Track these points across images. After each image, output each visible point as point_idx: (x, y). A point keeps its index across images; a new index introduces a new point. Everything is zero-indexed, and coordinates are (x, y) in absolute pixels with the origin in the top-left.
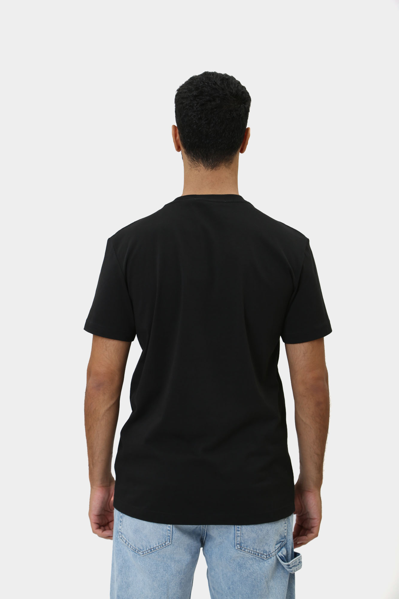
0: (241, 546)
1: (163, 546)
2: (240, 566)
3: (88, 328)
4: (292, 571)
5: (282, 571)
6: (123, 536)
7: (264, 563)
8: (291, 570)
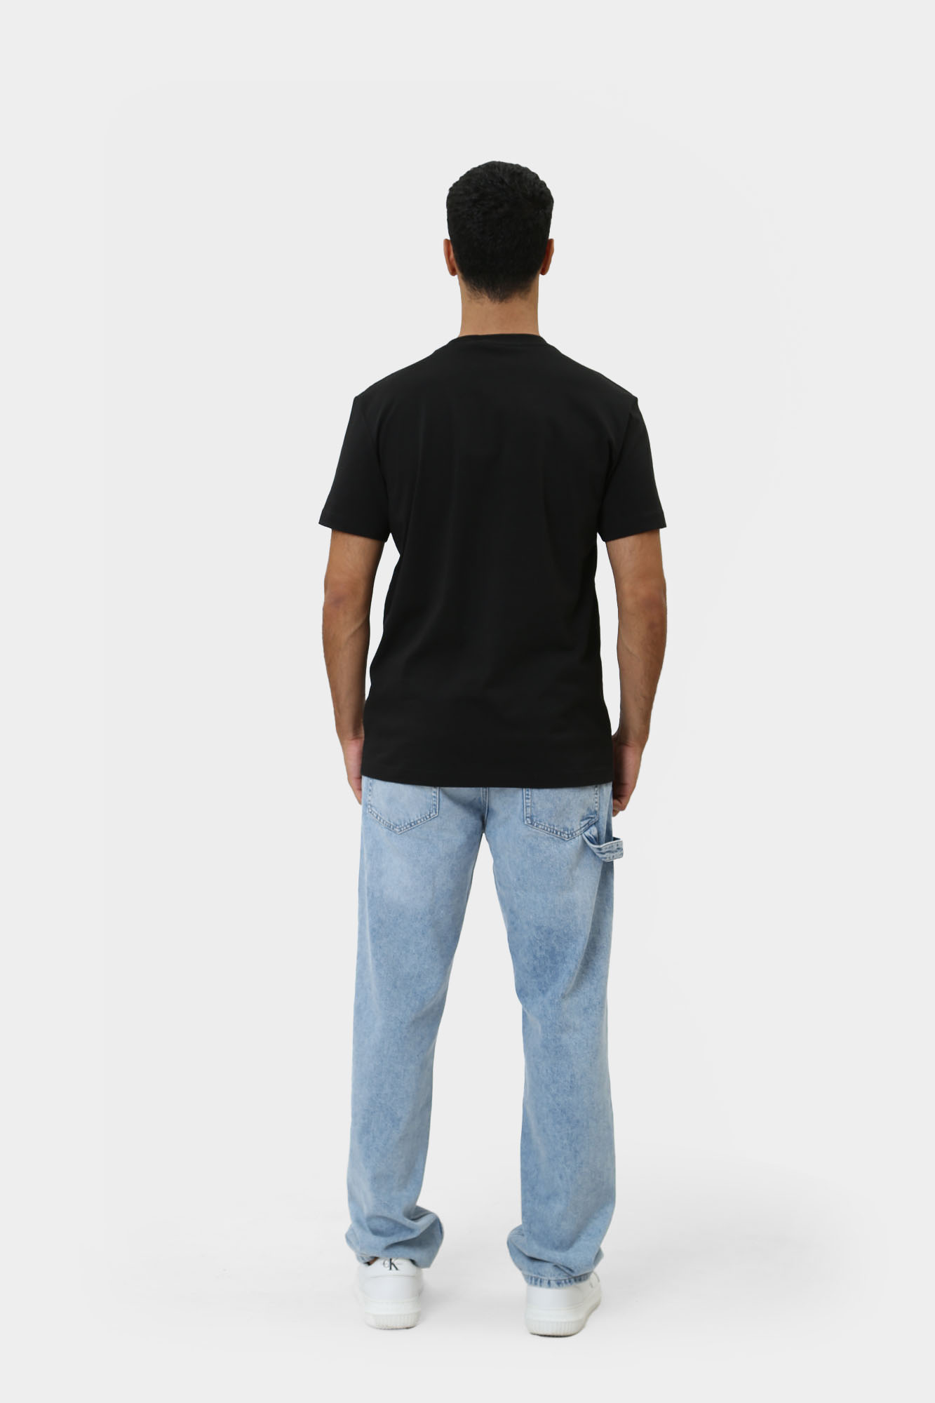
0: (532, 820)
1: (428, 818)
2: (532, 848)
3: (325, 520)
4: (606, 858)
5: (592, 858)
6: (374, 809)
7: (565, 845)
8: (605, 856)
